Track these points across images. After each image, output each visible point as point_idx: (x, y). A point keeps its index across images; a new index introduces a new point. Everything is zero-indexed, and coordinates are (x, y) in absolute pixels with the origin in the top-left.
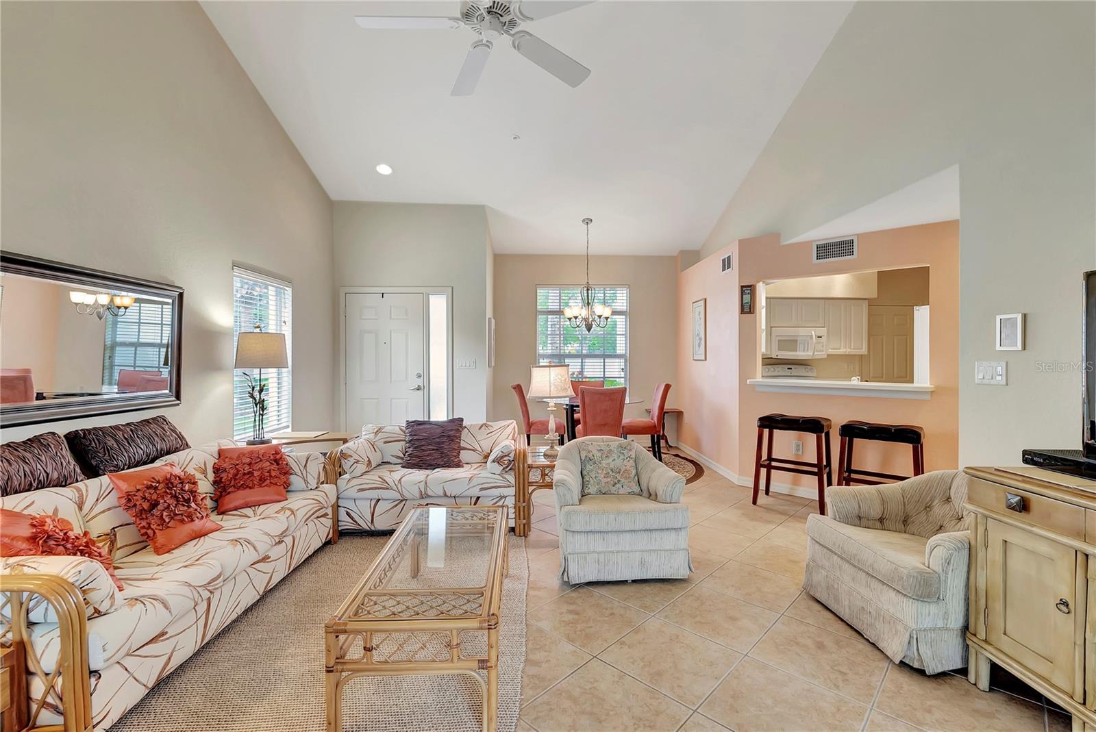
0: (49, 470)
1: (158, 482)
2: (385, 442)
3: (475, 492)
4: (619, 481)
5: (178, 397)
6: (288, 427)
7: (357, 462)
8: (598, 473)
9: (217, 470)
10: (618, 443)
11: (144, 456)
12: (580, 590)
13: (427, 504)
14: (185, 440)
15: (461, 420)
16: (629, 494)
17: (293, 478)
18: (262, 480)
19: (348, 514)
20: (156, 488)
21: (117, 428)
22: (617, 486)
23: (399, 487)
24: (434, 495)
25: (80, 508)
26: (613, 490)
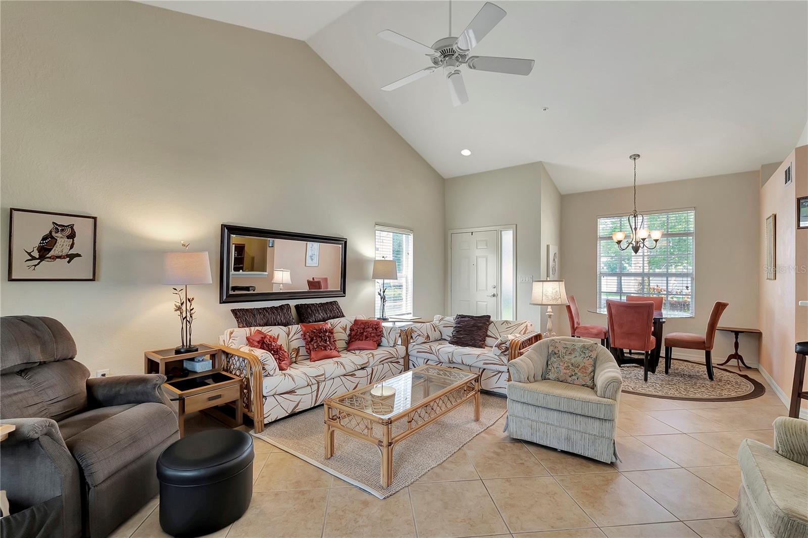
0: (282, 319)
1: (316, 330)
2: (444, 327)
3: (481, 364)
4: (576, 374)
5: (344, 292)
6: (411, 314)
7: (419, 335)
8: (560, 365)
9: (351, 330)
10: (582, 344)
11: (322, 318)
12: (516, 444)
13: (454, 368)
14: (343, 313)
15: (489, 317)
16: (583, 385)
17: (383, 339)
18: (367, 337)
19: (413, 364)
20: (314, 332)
21: (313, 305)
22: (573, 377)
23: (438, 353)
24: (456, 362)
25: (288, 336)
26: (569, 379)
